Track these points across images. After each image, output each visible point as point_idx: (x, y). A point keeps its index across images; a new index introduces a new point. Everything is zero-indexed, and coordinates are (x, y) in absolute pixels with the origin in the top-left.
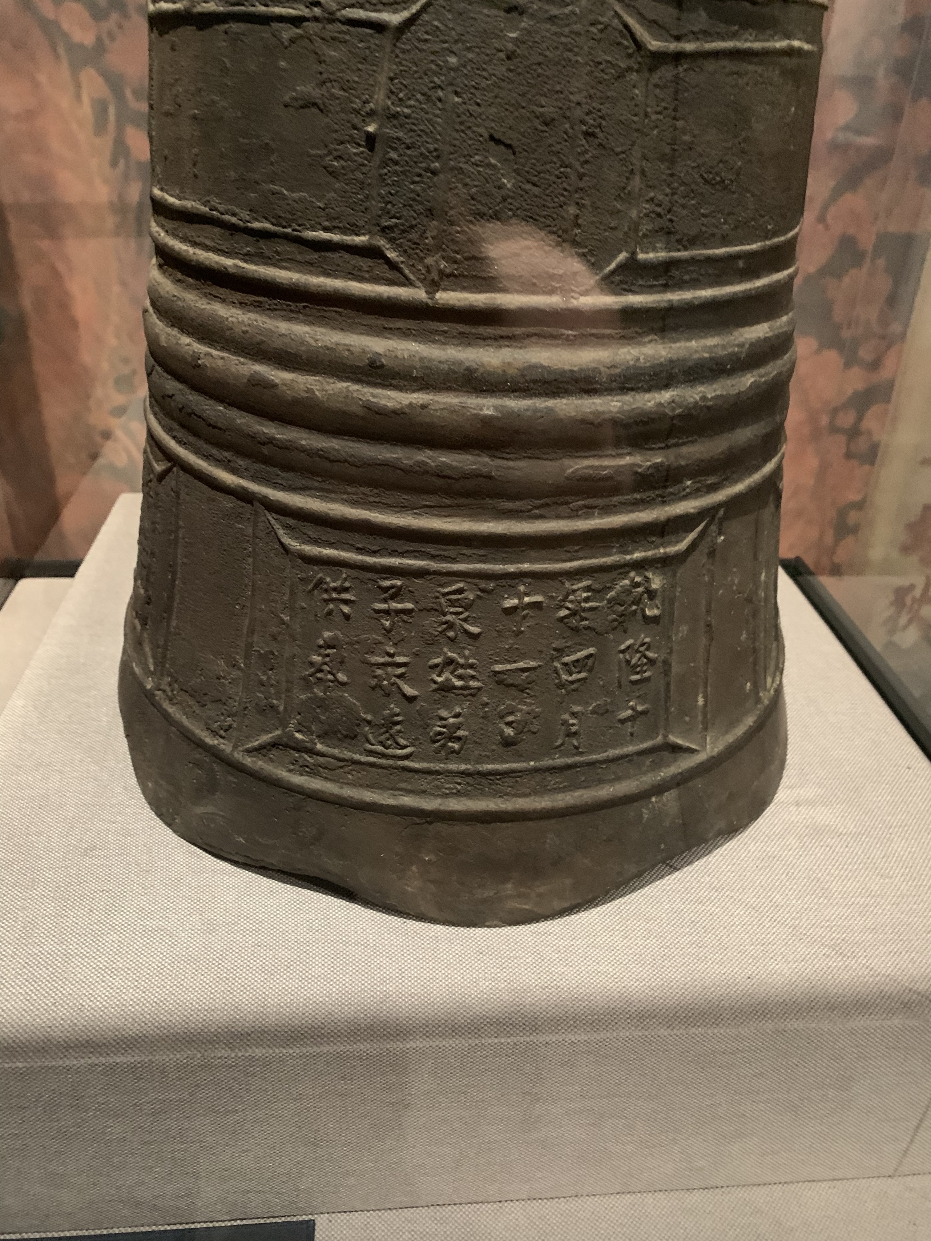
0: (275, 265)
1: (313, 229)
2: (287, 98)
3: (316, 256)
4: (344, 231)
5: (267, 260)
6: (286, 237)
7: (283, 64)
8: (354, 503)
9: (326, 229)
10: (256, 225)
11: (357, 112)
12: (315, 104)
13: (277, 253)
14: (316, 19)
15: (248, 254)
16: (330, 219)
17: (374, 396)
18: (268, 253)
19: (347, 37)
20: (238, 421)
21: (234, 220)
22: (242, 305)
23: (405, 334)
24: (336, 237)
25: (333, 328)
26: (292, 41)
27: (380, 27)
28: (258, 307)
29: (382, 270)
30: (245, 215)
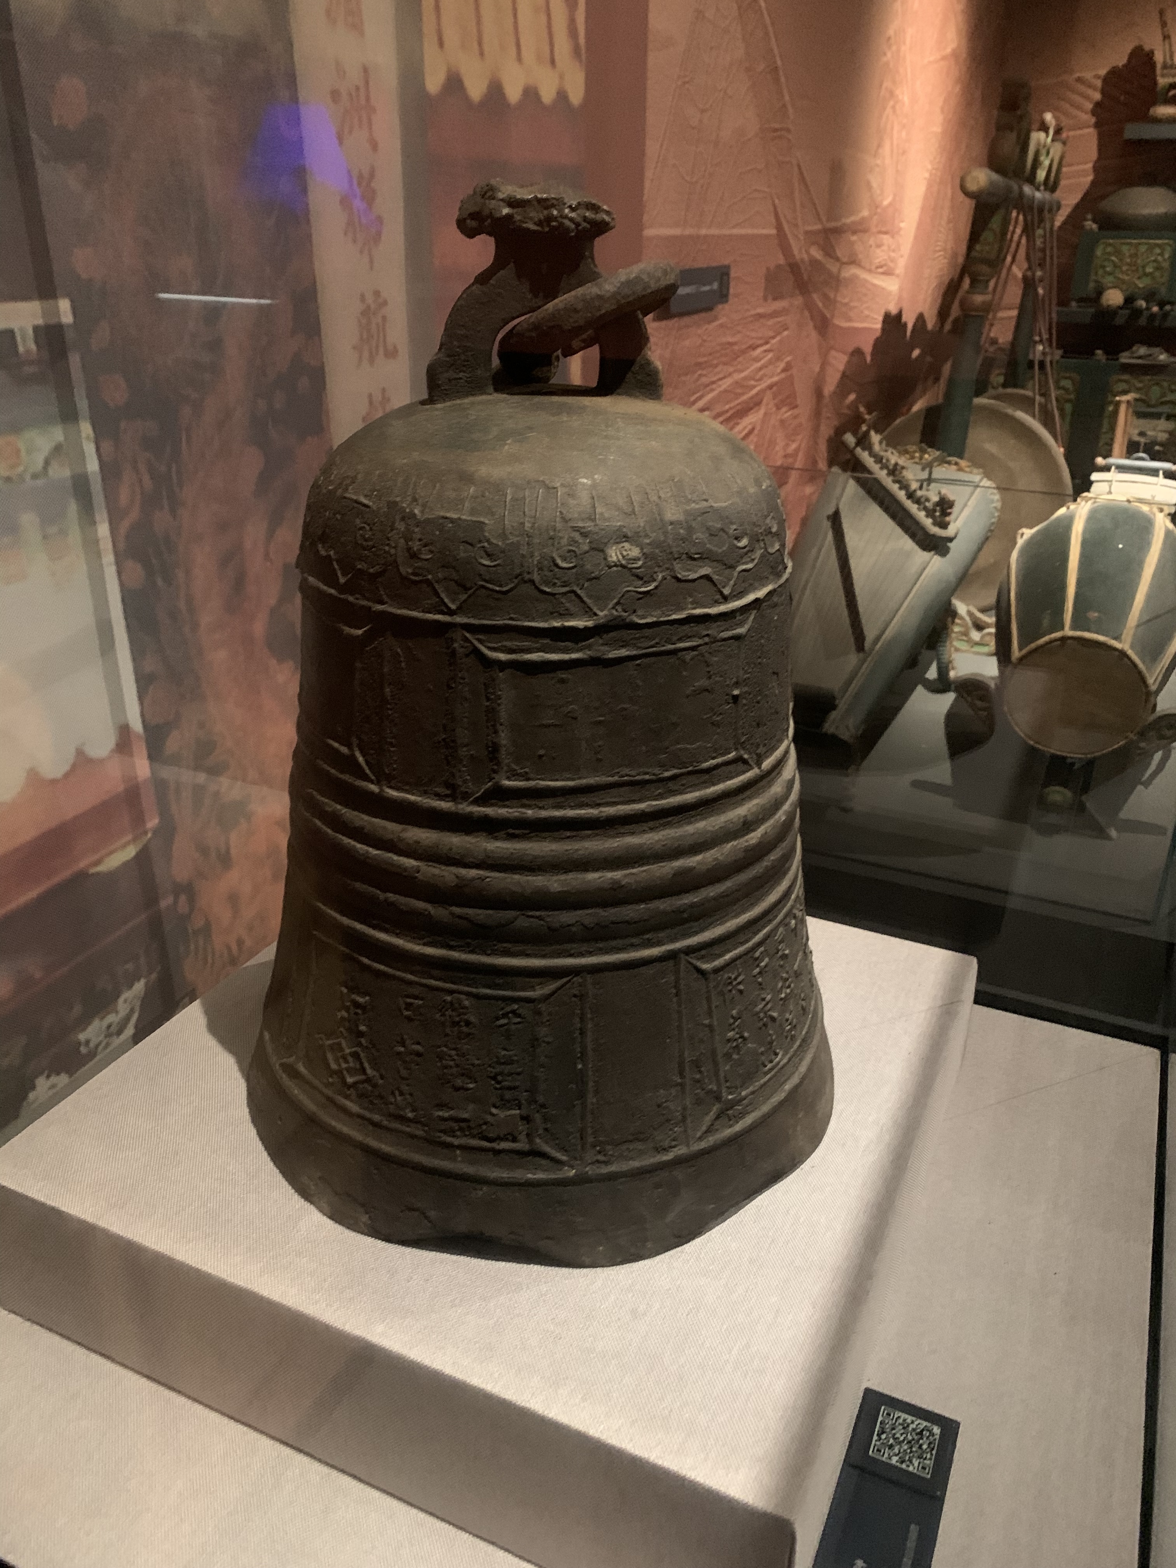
0: (681, 793)
1: (706, 761)
2: (688, 692)
3: (707, 776)
4: (723, 755)
5: (674, 793)
6: (689, 773)
7: (684, 673)
8: (737, 916)
9: (713, 758)
10: (667, 774)
11: (728, 685)
12: (707, 690)
13: (683, 785)
14: (706, 644)
15: (660, 794)
16: (715, 750)
17: (747, 841)
18: (675, 788)
19: (722, 648)
20: (662, 907)
21: (647, 777)
22: (652, 829)
23: (750, 798)
24: (719, 760)
25: (718, 814)
26: (692, 659)
27: (737, 638)
28: (665, 826)
29: (741, 766)
30: (657, 771)
